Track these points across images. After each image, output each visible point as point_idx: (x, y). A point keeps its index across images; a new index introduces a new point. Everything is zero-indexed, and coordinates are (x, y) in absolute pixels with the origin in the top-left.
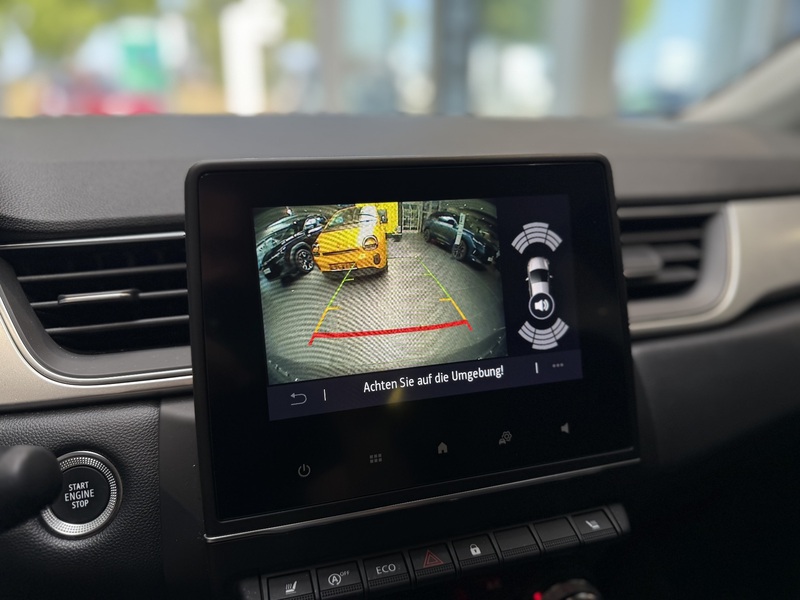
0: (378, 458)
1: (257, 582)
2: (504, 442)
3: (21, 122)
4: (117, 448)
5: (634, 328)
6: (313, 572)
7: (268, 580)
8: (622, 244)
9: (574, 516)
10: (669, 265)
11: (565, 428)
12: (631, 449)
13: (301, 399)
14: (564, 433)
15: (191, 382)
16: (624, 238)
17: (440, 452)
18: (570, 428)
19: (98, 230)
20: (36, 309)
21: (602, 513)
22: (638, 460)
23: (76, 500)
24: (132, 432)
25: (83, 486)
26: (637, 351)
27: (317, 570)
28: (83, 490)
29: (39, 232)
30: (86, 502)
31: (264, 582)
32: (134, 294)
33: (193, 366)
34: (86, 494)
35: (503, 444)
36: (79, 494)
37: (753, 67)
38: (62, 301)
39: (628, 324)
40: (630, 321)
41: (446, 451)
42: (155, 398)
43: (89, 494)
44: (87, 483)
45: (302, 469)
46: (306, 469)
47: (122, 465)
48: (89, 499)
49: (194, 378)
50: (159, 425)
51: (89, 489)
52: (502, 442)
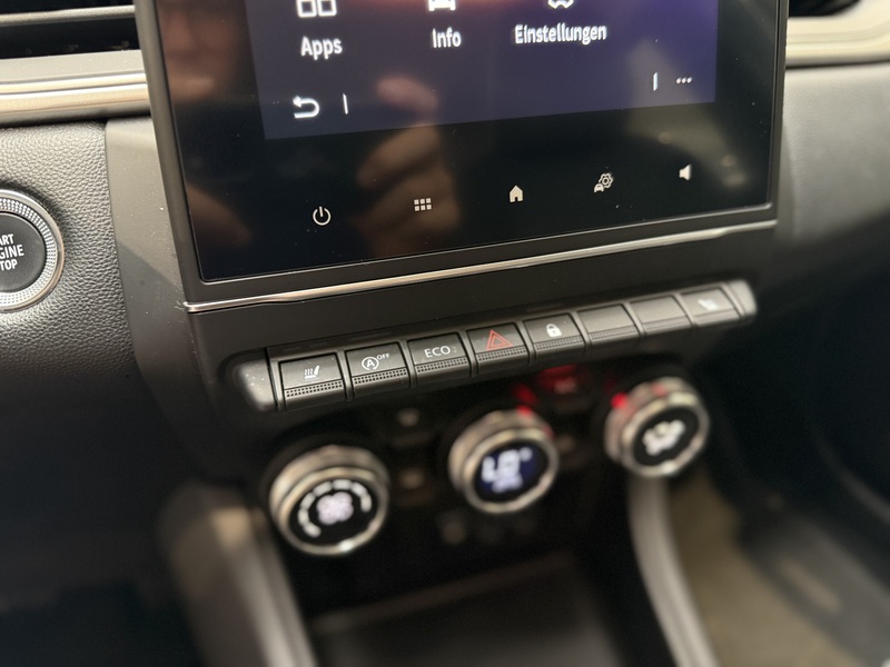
0: (426, 204)
1: (265, 367)
4: (46, 186)
6: (341, 355)
7: (280, 363)
9: (683, 294)
11: (685, 173)
12: (768, 206)
14: (683, 179)
15: (146, 93)
17: (512, 200)
18: (693, 172)
21: (719, 292)
22: (774, 222)
24: (67, 162)
25: (5, 240)
27: (346, 352)
28: (7, 246)
30: (14, 263)
31: (274, 367)
33: (147, 71)
34: (13, 251)
36: (2, 252)
41: (520, 199)
42: (100, 118)
43: (17, 251)
44: (11, 236)
45: (318, 213)
46: (325, 213)
47: (58, 209)
48: (18, 258)
49: (151, 90)
50: (106, 154)
51: (15, 244)
52: (599, 188)
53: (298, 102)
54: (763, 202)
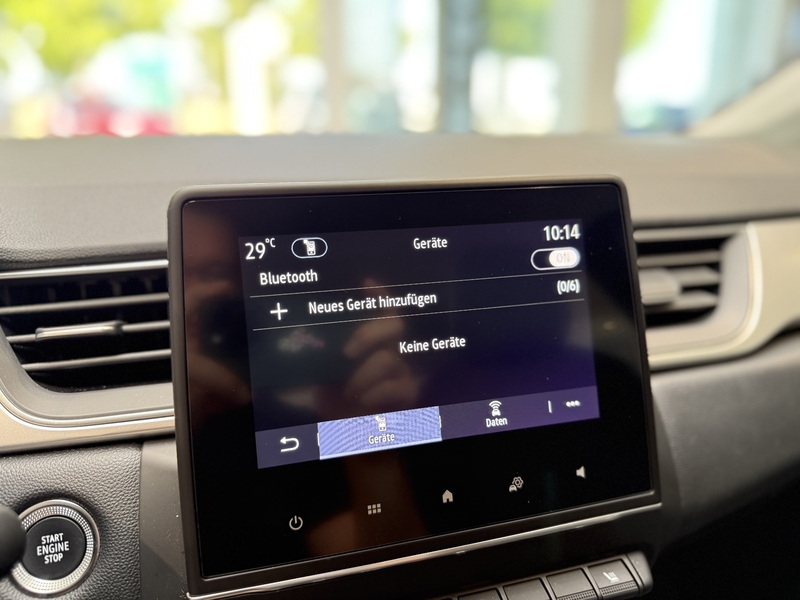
0: (377, 509)
2: (515, 489)
3: (30, 143)
4: (93, 497)
5: (654, 359)
8: (640, 268)
9: (589, 567)
10: (687, 289)
11: (581, 472)
12: (652, 493)
13: (292, 444)
14: (580, 477)
15: (173, 424)
16: (641, 261)
17: (445, 501)
18: (586, 472)
19: (81, 259)
20: (12, 344)
21: (620, 563)
22: (659, 505)
23: (50, 553)
24: (111, 478)
25: (57, 538)
26: (657, 384)
28: (57, 542)
29: (17, 262)
30: (60, 556)
32: (118, 327)
33: (176, 406)
34: (61, 547)
35: (514, 491)
36: (52, 548)
37: (758, 83)
38: (40, 336)
39: (646, 356)
40: (649, 352)
41: (451, 500)
42: (138, 441)
43: (65, 546)
44: (61, 534)
45: (293, 521)
46: (298, 521)
47: (100, 515)
48: (64, 553)
49: (176, 420)
50: (140, 471)
51: (64, 541)
52: (512, 488)
53: (284, 441)
54: (648, 489)
